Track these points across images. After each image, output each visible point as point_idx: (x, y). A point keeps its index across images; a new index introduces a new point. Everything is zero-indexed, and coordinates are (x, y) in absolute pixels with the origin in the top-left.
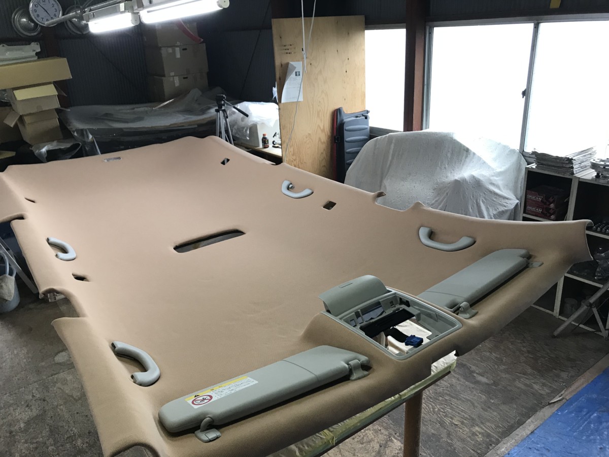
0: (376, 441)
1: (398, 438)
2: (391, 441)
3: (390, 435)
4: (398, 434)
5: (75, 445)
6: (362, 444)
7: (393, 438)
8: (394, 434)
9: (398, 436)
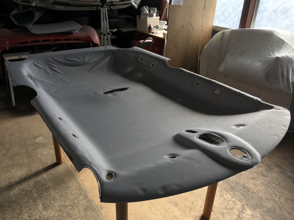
0: (235, 208)
1: (249, 208)
2: (245, 209)
3: (243, 206)
5: (50, 194)
6: (227, 209)
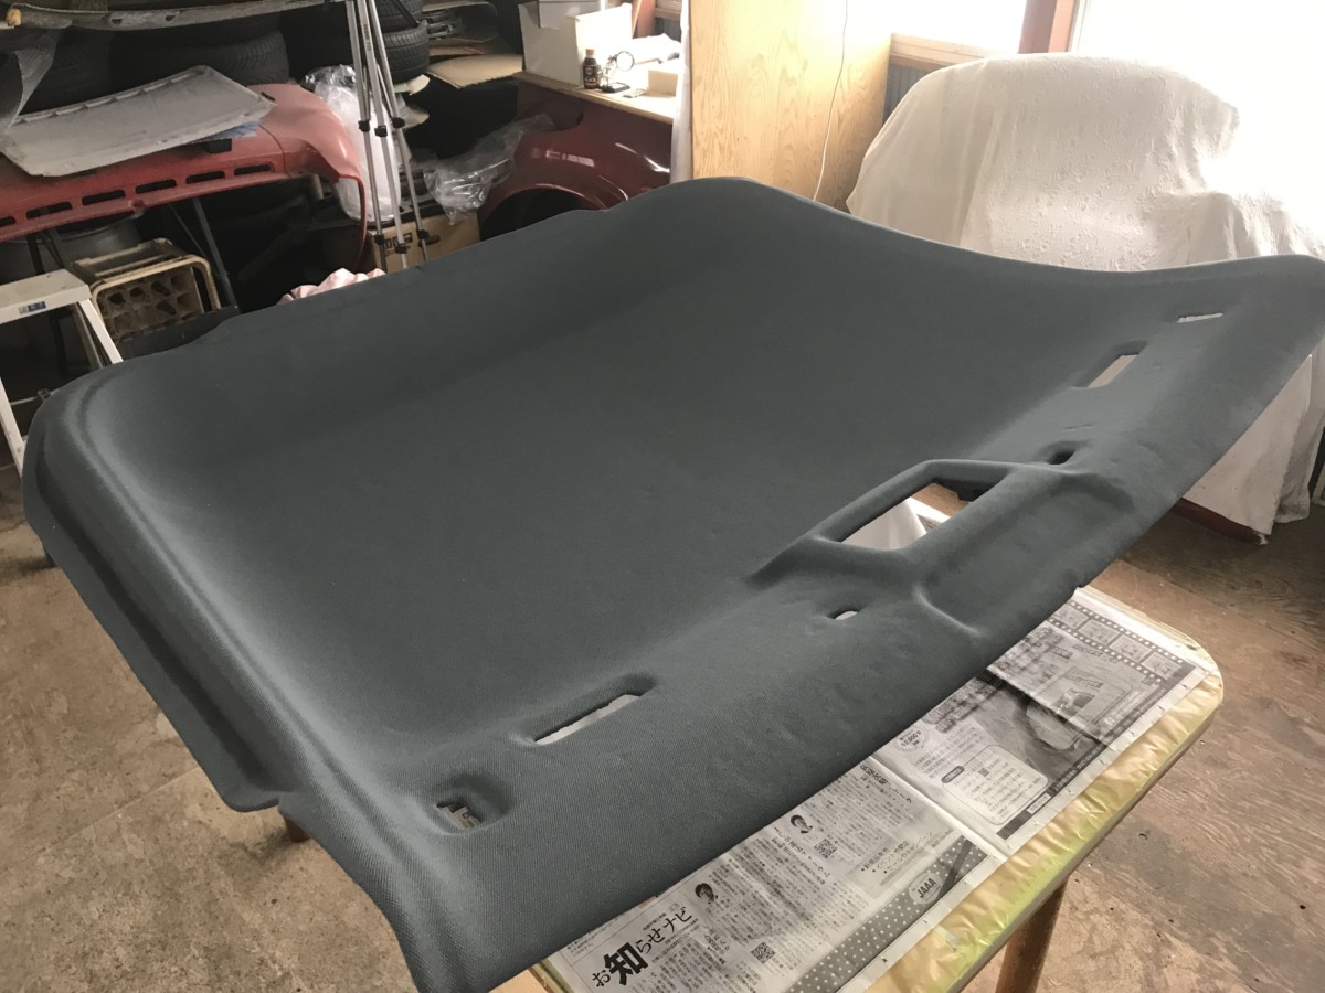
0: (1127, 946)
1: (1181, 933)
2: (1169, 944)
3: (1157, 924)
4: (1177, 923)
6: (1094, 957)
7: (1168, 936)
8: (1167, 922)
9: (1179, 928)
